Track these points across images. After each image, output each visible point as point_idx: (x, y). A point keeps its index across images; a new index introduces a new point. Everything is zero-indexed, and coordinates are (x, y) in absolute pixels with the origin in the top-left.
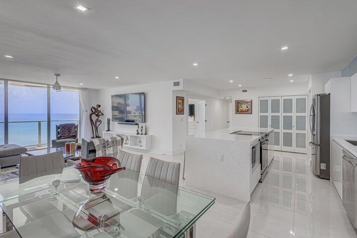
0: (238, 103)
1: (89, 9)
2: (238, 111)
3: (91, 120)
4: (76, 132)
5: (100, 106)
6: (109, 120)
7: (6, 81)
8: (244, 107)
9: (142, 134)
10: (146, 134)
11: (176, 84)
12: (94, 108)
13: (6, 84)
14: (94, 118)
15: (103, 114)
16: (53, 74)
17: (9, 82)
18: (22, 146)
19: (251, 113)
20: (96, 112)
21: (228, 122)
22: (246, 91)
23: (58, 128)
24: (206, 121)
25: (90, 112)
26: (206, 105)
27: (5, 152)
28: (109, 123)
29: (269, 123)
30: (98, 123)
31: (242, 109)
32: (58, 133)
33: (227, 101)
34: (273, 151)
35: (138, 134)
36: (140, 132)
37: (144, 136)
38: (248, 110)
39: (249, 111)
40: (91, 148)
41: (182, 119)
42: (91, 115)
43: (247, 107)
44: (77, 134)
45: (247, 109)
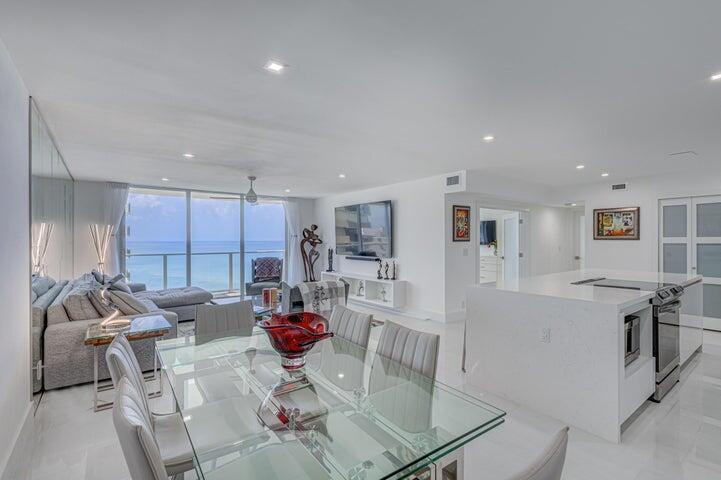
0: (601, 216)
1: (286, 66)
2: (600, 233)
3: (303, 252)
4: (280, 271)
5: (316, 227)
6: (331, 252)
7: (188, 191)
8: (617, 224)
9: (387, 278)
10: (394, 279)
11: (453, 181)
12: (308, 231)
13: (188, 196)
14: (308, 247)
15: (321, 242)
16: (246, 177)
17: (192, 193)
18: (208, 290)
19: (638, 239)
20: (310, 237)
21: (577, 258)
22: (623, 186)
23: (255, 263)
24: (521, 255)
25: (300, 238)
26: (521, 222)
27: (186, 297)
28: (331, 258)
29: (692, 260)
30: (314, 257)
31: (611, 228)
32: (255, 272)
33: (575, 212)
34: (700, 332)
35: (380, 278)
36: (383, 275)
37: (390, 282)
38: (628, 231)
39: (632, 233)
40: (296, 300)
41: (466, 252)
42: (303, 243)
43: (626, 224)
44: (281, 275)
45: (625, 228)
